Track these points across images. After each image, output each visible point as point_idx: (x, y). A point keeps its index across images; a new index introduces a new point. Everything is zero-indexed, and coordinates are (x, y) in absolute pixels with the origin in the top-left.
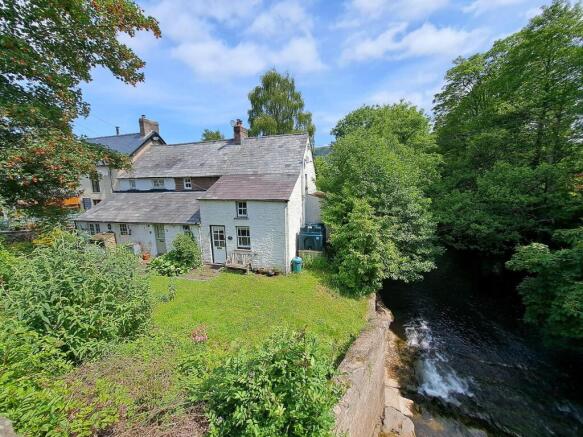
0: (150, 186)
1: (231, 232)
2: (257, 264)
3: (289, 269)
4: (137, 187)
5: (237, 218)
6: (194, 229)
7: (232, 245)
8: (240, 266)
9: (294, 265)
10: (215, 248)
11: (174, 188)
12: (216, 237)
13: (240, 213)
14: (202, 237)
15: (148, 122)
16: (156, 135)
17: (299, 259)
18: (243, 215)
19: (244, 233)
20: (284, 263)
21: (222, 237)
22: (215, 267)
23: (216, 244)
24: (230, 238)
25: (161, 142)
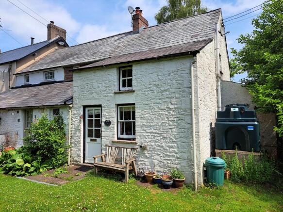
0: (41, 78)
1: (110, 114)
2: (144, 165)
4: (31, 82)
5: (119, 92)
6: (64, 113)
7: (110, 133)
8: (118, 167)
9: (210, 170)
10: (88, 140)
11: (63, 79)
12: (90, 122)
13: (124, 86)
16: (63, 40)
17: (219, 161)
18: (127, 88)
19: (127, 116)
20: (190, 161)
21: (98, 124)
23: (90, 135)
24: (108, 123)
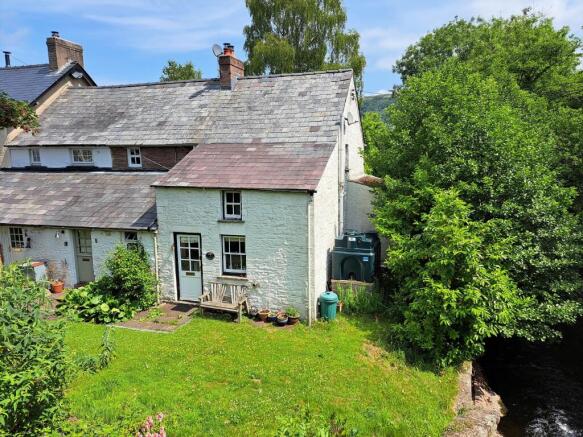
0: (66, 160)
1: (212, 244)
2: (256, 303)
3: (313, 313)
4: (44, 163)
5: (224, 221)
6: (145, 240)
7: (213, 269)
8: (230, 307)
9: (323, 307)
10: (182, 273)
11: (110, 165)
12: (185, 254)
13: (230, 212)
14: (160, 253)
15: (63, 44)
16: (78, 68)
17: (332, 296)
18: (233, 216)
19: (235, 250)
20: (305, 298)
21: (195, 254)
22: (182, 307)
23: (185, 266)
24: (210, 256)
25: (88, 82)
